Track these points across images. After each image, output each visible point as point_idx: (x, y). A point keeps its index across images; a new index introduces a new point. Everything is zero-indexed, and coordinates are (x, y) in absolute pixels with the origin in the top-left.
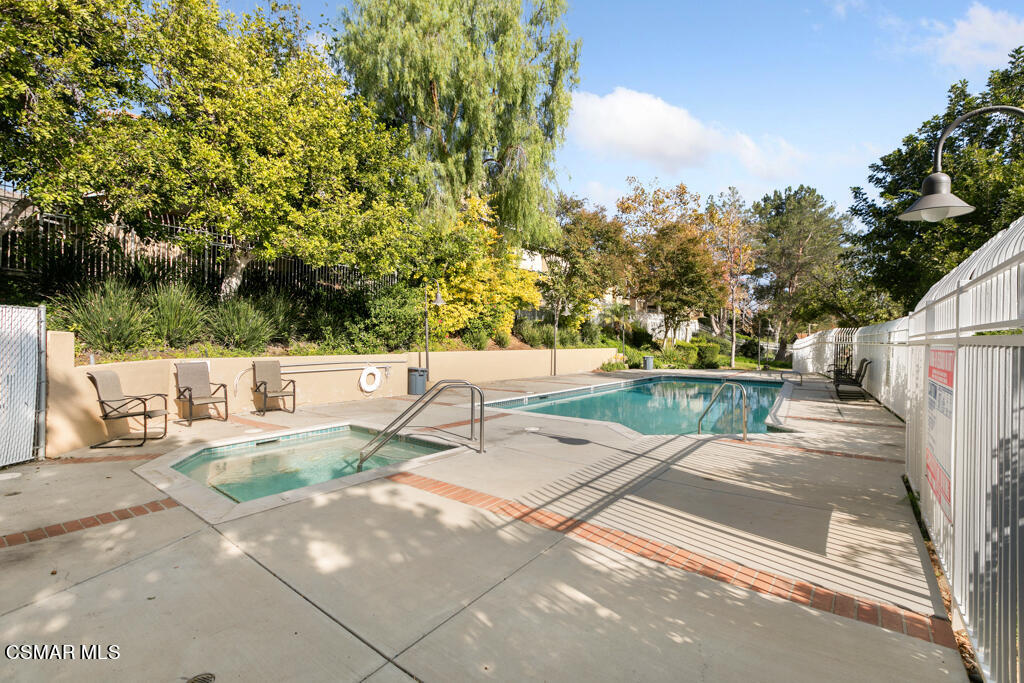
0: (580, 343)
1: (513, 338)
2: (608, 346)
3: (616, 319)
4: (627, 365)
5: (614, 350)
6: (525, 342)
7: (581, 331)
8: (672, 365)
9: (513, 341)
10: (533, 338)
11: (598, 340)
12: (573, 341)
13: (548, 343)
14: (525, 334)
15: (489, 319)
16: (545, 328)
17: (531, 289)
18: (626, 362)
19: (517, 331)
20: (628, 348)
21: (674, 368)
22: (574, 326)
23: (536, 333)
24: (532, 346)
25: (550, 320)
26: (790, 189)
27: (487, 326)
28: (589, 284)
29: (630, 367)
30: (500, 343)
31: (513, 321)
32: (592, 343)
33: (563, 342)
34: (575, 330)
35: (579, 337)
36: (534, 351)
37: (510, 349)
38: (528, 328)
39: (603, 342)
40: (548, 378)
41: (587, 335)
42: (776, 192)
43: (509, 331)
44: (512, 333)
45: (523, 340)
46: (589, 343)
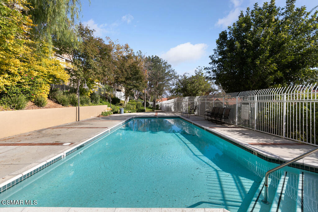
0: (90, 103)
1: (48, 100)
2: (103, 104)
3: (106, 92)
4: (112, 112)
5: (106, 106)
6: (59, 103)
7: (90, 97)
8: (130, 111)
9: (50, 103)
10: (64, 100)
11: (99, 102)
12: (87, 102)
13: (74, 103)
14: (58, 98)
15: (27, 87)
16: (71, 95)
17: (62, 71)
18: (112, 111)
19: (52, 96)
20: (112, 105)
21: (131, 112)
22: (87, 95)
23: (65, 97)
24: (63, 105)
25: (74, 91)
26: (153, 56)
27: (25, 92)
28: (97, 73)
29: (114, 113)
30: (39, 104)
31: (49, 90)
32: (96, 103)
33: (82, 103)
34: (87, 97)
35: (90, 100)
36: (64, 108)
37: (46, 108)
38: (60, 94)
39: (101, 102)
40: (75, 124)
41: (93, 99)
42: (149, 56)
43: (46, 96)
44: (49, 98)
45: (57, 102)
46: (95, 103)
